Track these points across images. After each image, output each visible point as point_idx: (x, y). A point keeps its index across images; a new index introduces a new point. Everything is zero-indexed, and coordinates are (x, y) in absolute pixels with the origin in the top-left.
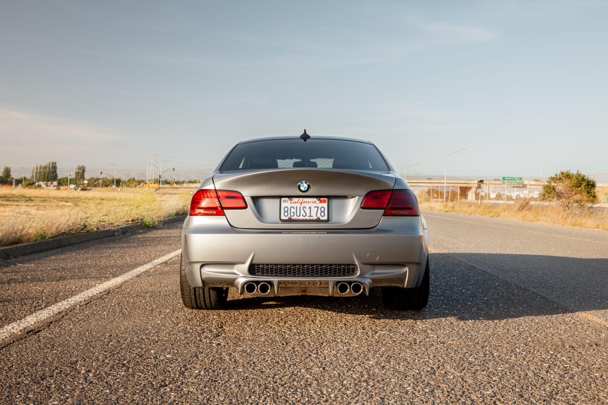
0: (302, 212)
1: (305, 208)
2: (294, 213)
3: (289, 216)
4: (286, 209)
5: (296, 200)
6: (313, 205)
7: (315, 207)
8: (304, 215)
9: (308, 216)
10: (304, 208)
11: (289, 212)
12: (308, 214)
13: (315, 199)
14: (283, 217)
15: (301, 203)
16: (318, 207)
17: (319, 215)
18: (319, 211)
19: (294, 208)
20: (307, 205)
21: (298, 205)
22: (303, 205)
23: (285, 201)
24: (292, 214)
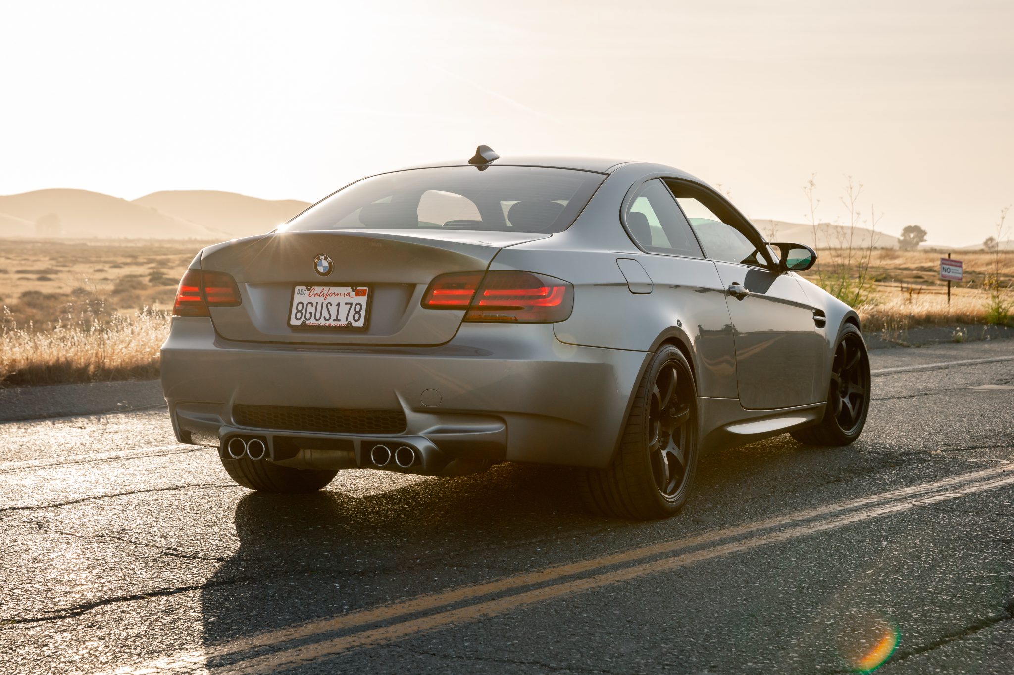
0: (325, 314)
1: (331, 305)
2: (311, 313)
3: (303, 319)
4: (300, 307)
5: (318, 289)
6: (343, 300)
7: (346, 303)
8: (327, 318)
9: (334, 321)
10: (329, 305)
11: (304, 311)
12: (334, 317)
13: (349, 289)
14: (294, 322)
15: (327, 295)
16: (351, 304)
17: (350, 319)
18: (352, 312)
19: (313, 305)
20: (334, 300)
21: (320, 299)
22: (329, 299)
23: (300, 292)
24: (308, 316)
